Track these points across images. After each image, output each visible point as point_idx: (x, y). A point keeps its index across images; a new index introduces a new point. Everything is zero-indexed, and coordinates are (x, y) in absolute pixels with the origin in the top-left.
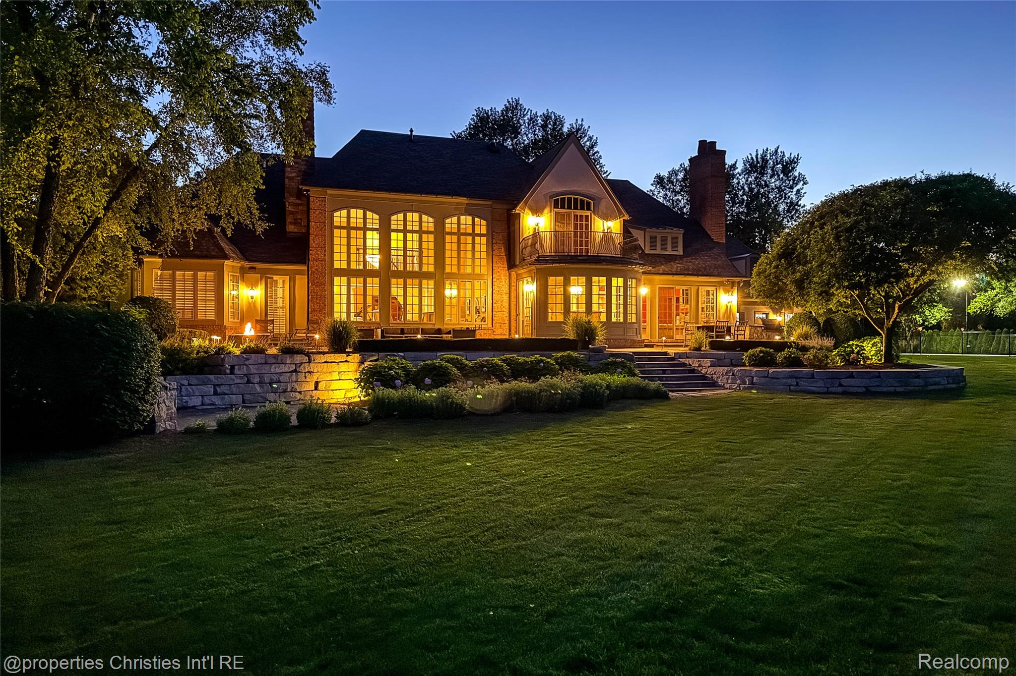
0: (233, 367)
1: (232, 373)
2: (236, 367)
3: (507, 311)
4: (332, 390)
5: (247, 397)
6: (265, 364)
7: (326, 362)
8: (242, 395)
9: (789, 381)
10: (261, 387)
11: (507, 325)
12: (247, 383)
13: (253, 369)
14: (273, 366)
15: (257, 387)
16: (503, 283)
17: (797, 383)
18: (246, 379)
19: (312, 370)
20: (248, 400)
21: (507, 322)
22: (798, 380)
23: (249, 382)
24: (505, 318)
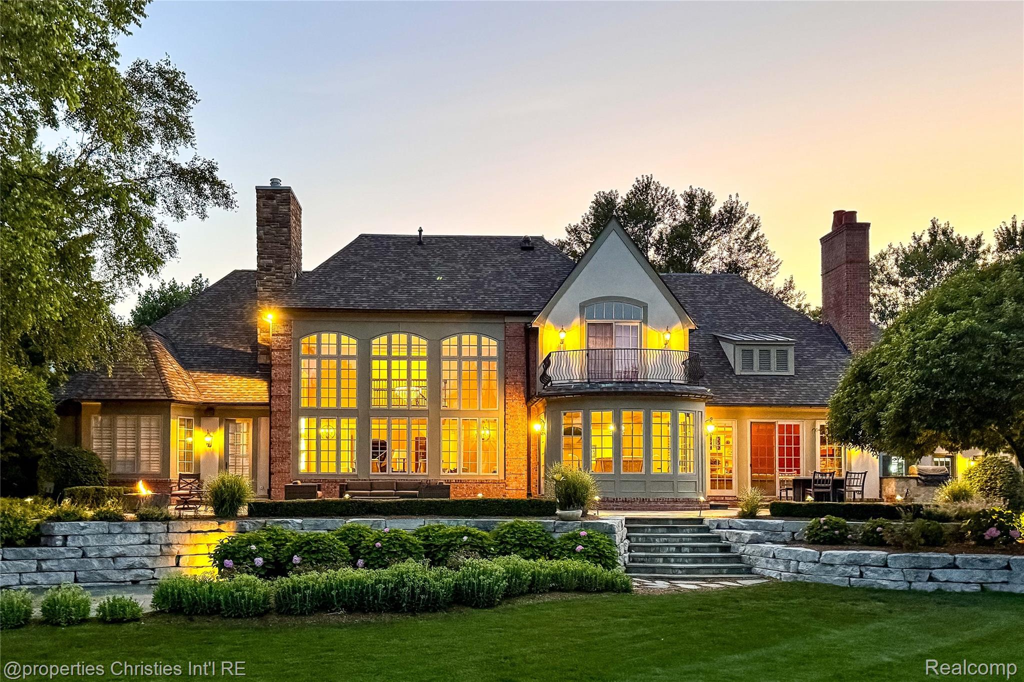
0: (65, 537)
1: (64, 545)
2: (69, 538)
3: (525, 458)
4: (198, 567)
5: (80, 574)
6: (109, 533)
7: (190, 532)
8: (75, 572)
9: (849, 569)
10: (101, 562)
11: (525, 477)
12: (82, 558)
13: (92, 541)
14: (119, 536)
15: (96, 563)
16: (520, 421)
17: (861, 573)
18: (80, 553)
19: (171, 541)
20: (81, 578)
21: (525, 472)
22: (863, 569)
23: (84, 555)
24: (522, 468)
